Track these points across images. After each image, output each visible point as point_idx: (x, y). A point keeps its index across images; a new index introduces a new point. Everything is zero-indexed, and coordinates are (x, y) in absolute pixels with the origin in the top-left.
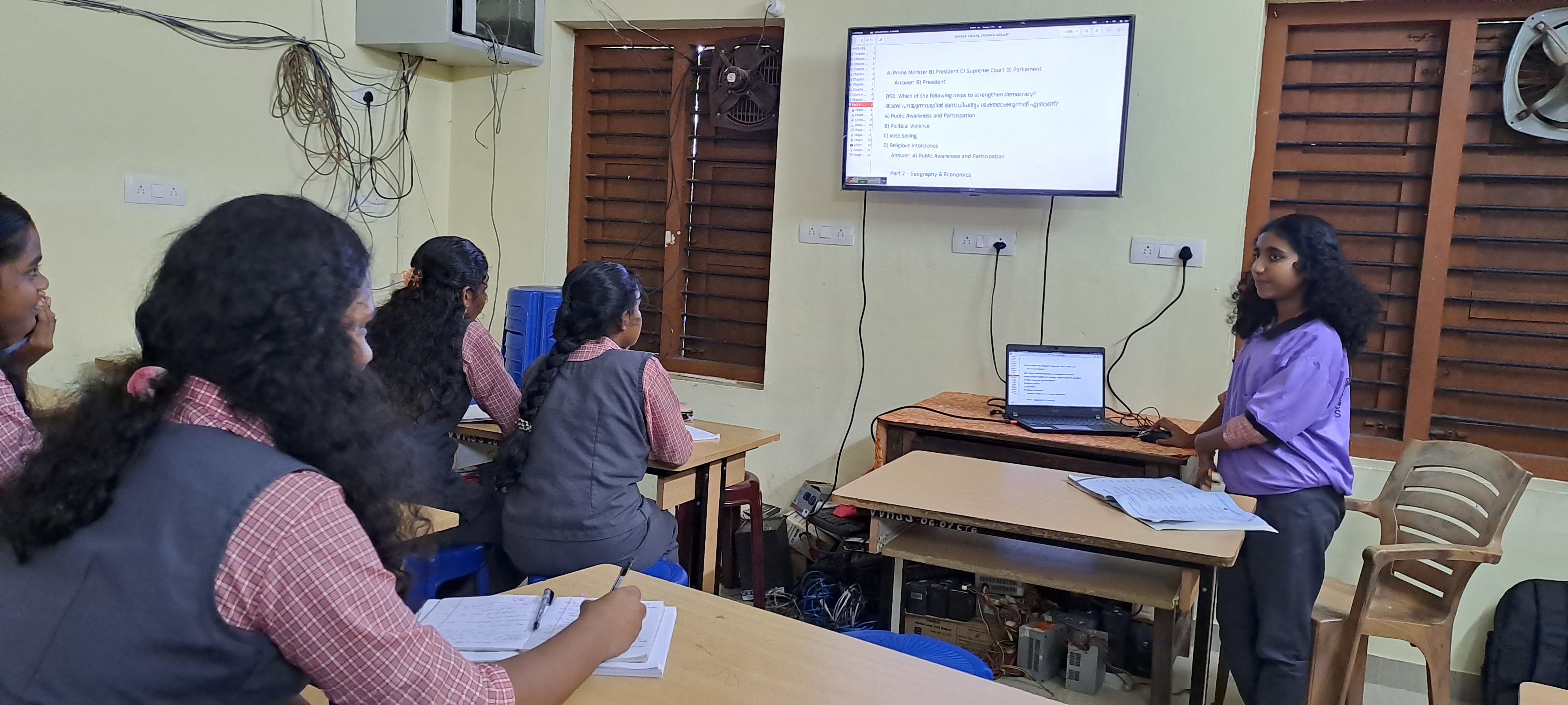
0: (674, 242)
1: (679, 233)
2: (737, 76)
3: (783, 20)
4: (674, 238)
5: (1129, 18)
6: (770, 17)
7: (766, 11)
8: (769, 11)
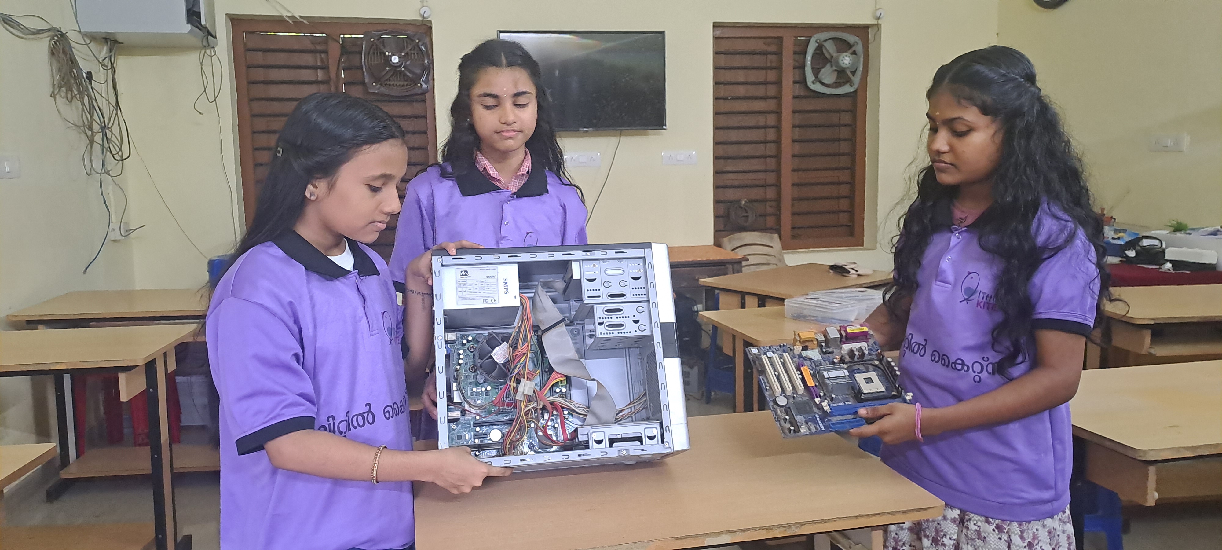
2: (399, 58)
3: (431, 21)
5: (662, 33)
6: (421, 19)
7: (421, 15)
8: (425, 15)
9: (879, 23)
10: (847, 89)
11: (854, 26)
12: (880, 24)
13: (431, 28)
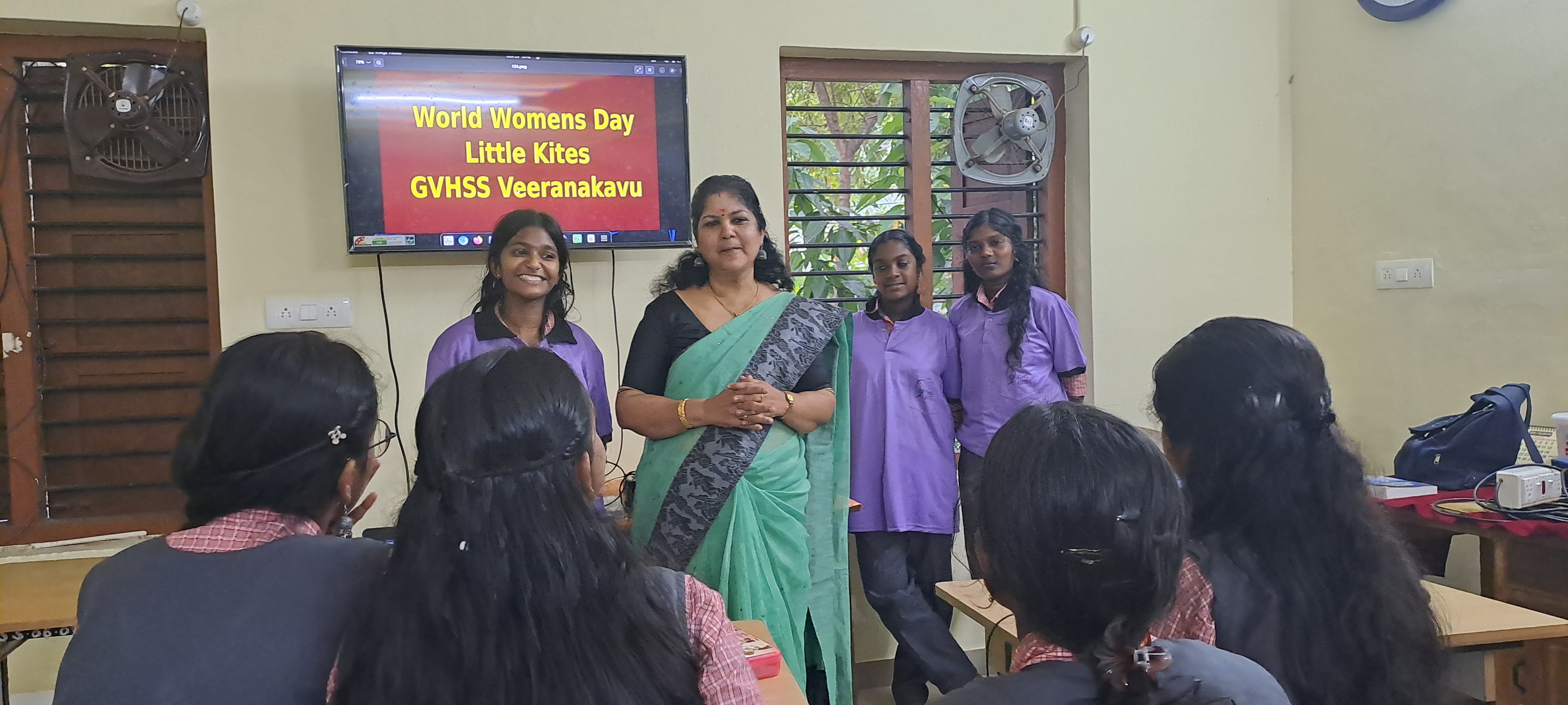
0: (21, 349)
1: (29, 334)
2: (133, 104)
3: (203, 31)
4: (19, 343)
5: (681, 59)
6: (177, 24)
7: (179, 16)
8: (185, 16)
9: (1085, 55)
10: (1027, 177)
11: (1037, 61)
12: (1087, 57)
13: (206, 43)
